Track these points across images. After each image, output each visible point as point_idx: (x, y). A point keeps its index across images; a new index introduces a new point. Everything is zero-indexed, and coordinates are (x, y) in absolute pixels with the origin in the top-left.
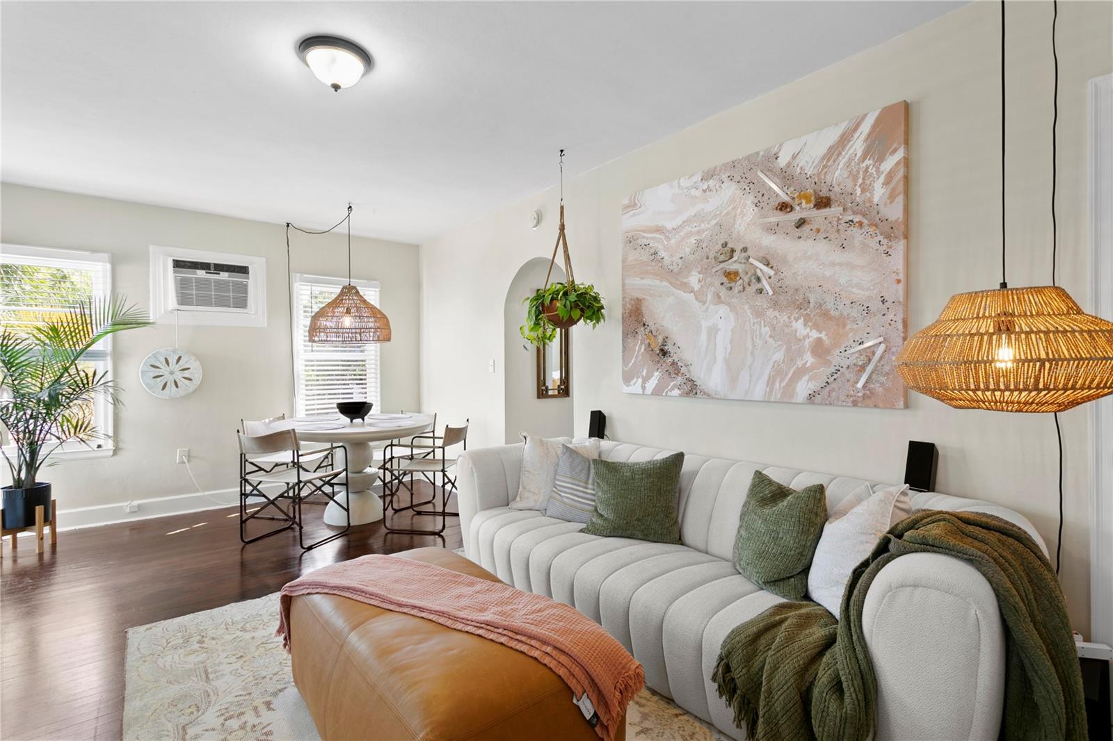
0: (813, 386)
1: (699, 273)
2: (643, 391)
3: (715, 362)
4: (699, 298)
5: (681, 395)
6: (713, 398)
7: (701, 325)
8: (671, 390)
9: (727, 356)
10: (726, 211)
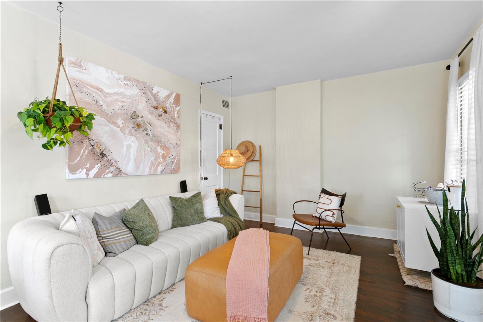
0: (162, 168)
1: (123, 120)
2: (87, 177)
3: (130, 160)
4: (122, 130)
5: (113, 176)
6: (129, 176)
7: (124, 144)
8: (107, 174)
9: (135, 158)
10: (135, 98)
